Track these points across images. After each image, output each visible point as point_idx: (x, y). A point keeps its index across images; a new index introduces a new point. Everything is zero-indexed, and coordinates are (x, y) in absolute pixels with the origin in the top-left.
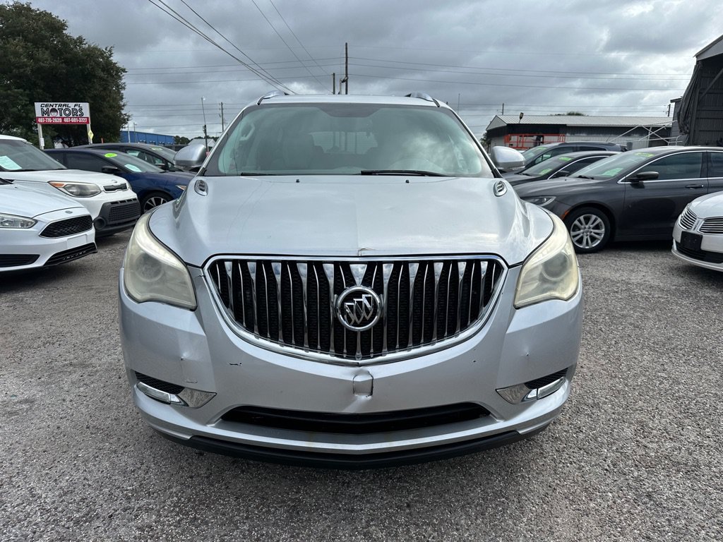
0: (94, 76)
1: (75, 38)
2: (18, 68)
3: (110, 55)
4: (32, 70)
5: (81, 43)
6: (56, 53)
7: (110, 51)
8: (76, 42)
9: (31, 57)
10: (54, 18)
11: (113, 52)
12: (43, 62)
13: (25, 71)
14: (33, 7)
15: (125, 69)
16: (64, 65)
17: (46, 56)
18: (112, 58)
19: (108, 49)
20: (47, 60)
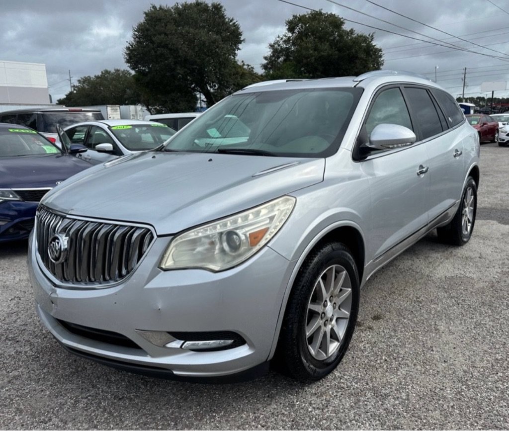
0: (357, 58)
1: (348, 30)
2: (307, 58)
3: (372, 40)
4: (315, 59)
5: (352, 33)
6: (333, 44)
7: (372, 36)
8: (348, 34)
9: (315, 49)
10: (336, 18)
11: (374, 36)
12: (323, 52)
13: (310, 60)
14: (323, 12)
15: (381, 49)
16: (337, 52)
17: (326, 47)
18: (373, 42)
19: (371, 35)
20: (326, 50)
